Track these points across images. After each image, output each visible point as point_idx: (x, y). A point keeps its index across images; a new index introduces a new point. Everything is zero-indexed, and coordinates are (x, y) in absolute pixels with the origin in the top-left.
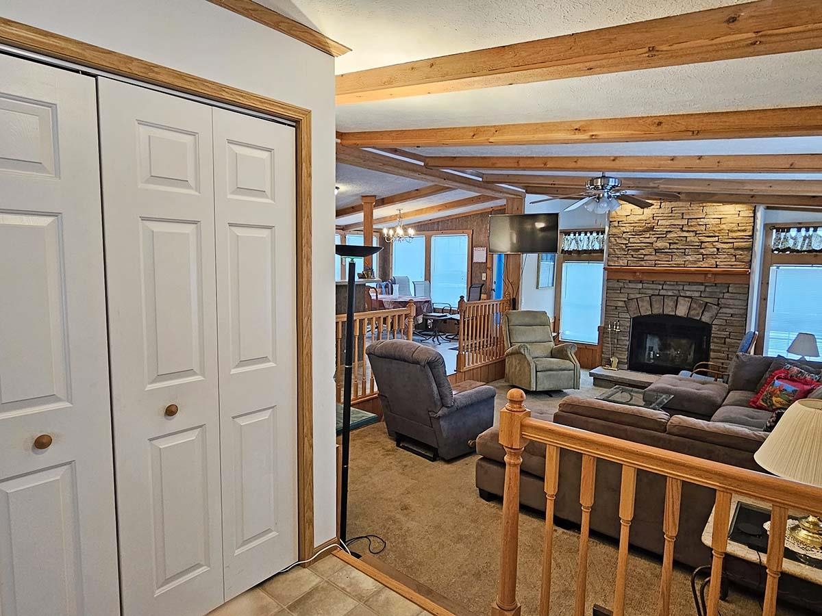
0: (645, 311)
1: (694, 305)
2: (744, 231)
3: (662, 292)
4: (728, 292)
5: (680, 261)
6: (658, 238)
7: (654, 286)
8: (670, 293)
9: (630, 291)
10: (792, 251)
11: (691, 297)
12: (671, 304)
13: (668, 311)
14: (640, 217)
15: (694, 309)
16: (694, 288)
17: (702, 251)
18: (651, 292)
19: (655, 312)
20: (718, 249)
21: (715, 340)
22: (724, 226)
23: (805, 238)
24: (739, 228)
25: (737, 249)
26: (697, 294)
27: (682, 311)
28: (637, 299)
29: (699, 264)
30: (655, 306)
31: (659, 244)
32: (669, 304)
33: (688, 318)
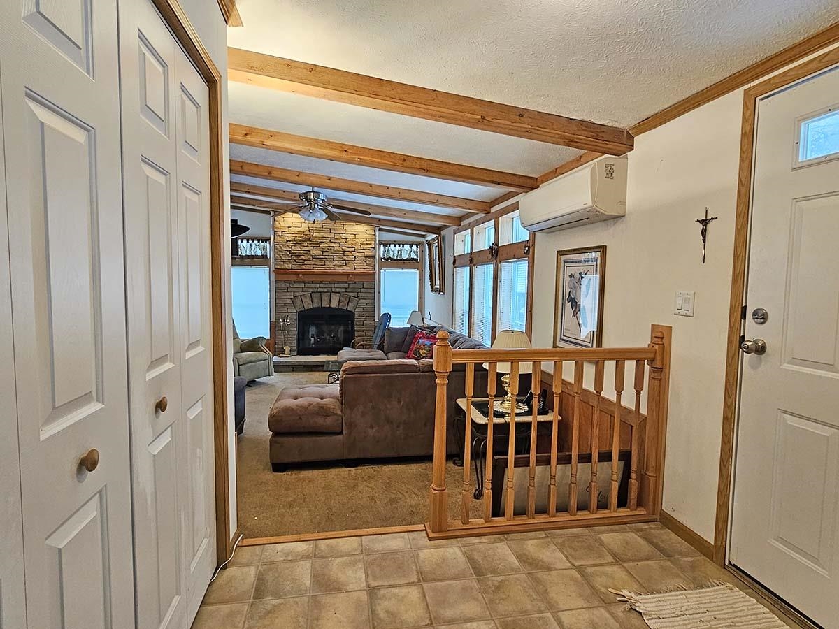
0: (308, 305)
1: (342, 299)
2: (370, 244)
3: (320, 290)
4: (364, 288)
5: (331, 265)
6: (313, 247)
7: (313, 285)
8: (326, 291)
9: (294, 290)
10: (392, 259)
11: (339, 293)
12: (327, 298)
13: (325, 304)
14: (299, 229)
15: (343, 301)
16: (342, 285)
17: (345, 257)
18: (311, 290)
19: (316, 305)
20: (355, 257)
21: (357, 323)
22: (357, 240)
23: (398, 251)
24: (367, 242)
25: (367, 257)
26: (344, 290)
27: (334, 304)
28: (301, 296)
29: (344, 268)
30: (315, 300)
31: (316, 252)
32: (325, 298)
33: (338, 309)
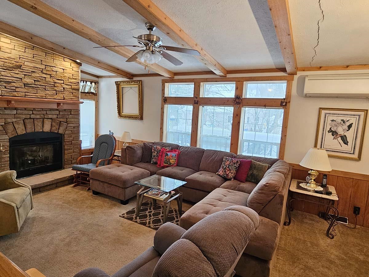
0: (21, 130)
1: (54, 124)
2: (76, 79)
3: (32, 116)
4: (71, 114)
5: (42, 94)
6: (25, 75)
7: (26, 112)
8: (38, 117)
9: (6, 117)
11: (51, 119)
12: (40, 124)
13: (39, 129)
15: (55, 126)
16: (53, 112)
17: (55, 88)
18: (24, 117)
19: (29, 131)
20: (64, 88)
21: (67, 143)
22: (66, 74)
24: (73, 77)
25: (74, 89)
26: (55, 117)
27: (47, 128)
28: (12, 122)
29: (56, 97)
30: (28, 126)
31: (28, 80)
32: (39, 124)
33: (51, 132)
